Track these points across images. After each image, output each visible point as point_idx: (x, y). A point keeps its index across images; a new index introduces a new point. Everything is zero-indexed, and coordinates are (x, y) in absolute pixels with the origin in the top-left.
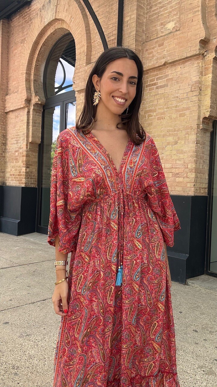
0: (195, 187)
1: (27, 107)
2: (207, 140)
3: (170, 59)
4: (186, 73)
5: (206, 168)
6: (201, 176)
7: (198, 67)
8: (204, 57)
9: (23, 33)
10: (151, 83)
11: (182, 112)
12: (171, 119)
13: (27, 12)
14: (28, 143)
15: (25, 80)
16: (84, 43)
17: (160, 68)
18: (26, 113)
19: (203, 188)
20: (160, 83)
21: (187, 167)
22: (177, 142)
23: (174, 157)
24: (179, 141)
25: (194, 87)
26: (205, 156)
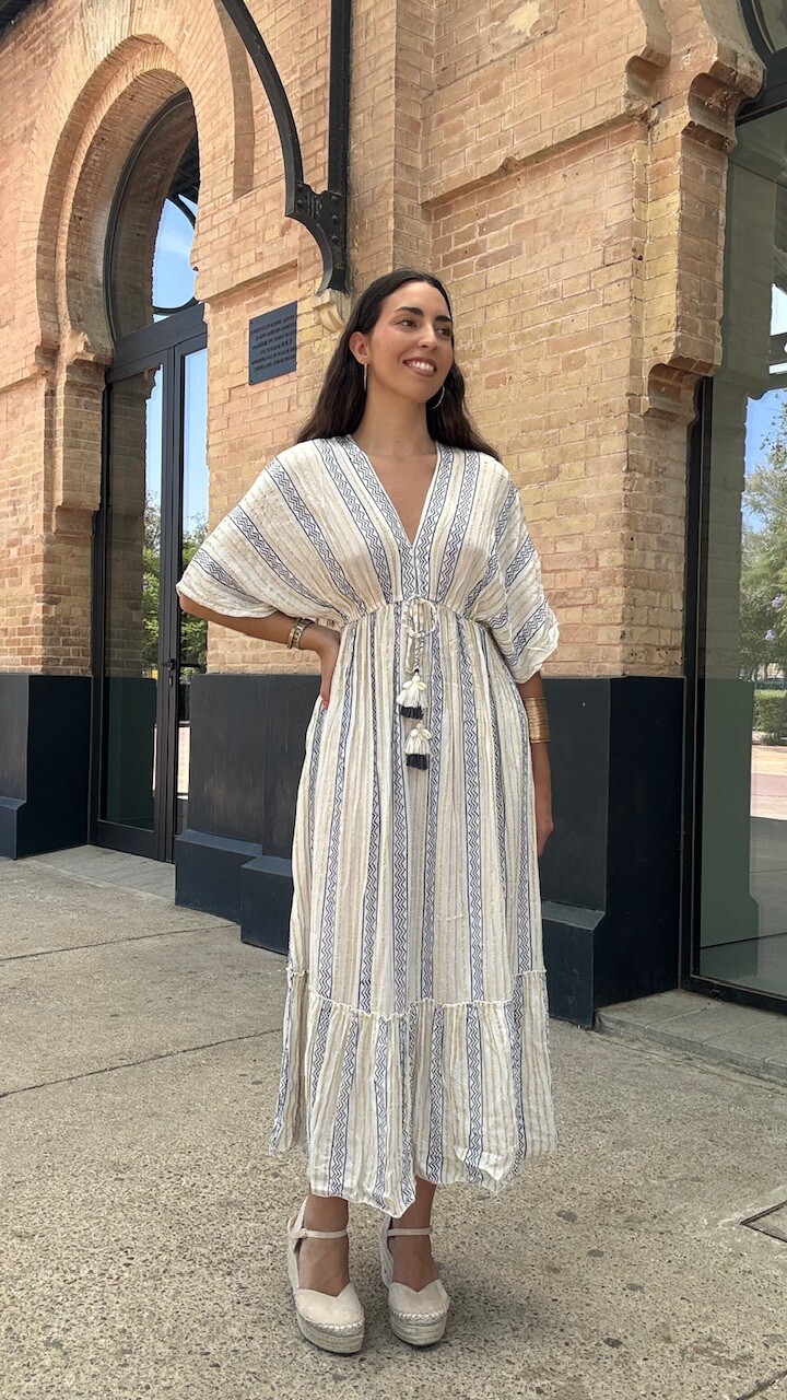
0: (625, 645)
1: (46, 374)
2: (674, 457)
3: (522, 148)
4: (583, 197)
5: (671, 567)
6: (654, 598)
7: (627, 169)
8: (649, 127)
9: (29, 101)
10: (460, 246)
11: (573, 351)
12: (535, 379)
13: (38, 25)
14: (51, 511)
15: (34, 274)
16: (228, 115)
17: (491, 184)
18: (42, 397)
19: (664, 647)
20: (494, 242)
21: (597, 566)
22: (559, 472)
23: (549, 531)
24: (564, 467)
25: (611, 250)
26: (668, 521)
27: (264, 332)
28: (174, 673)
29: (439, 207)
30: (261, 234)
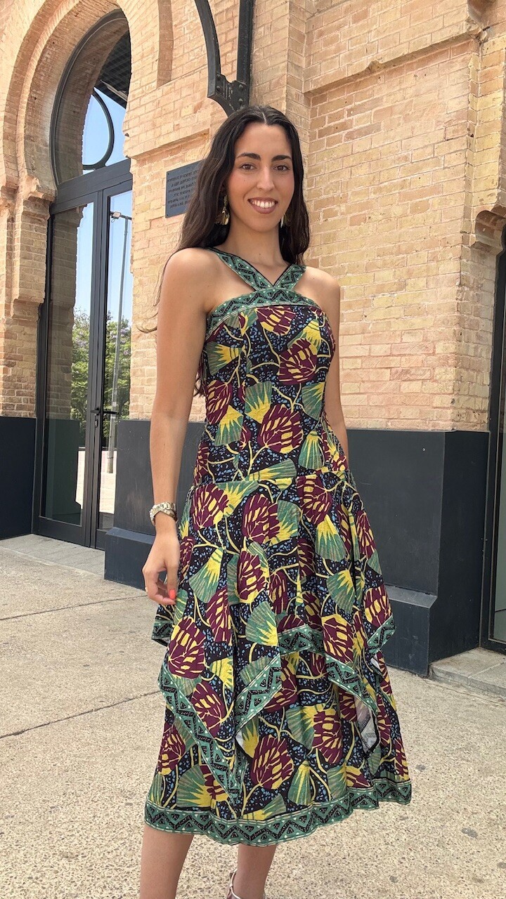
0: (454, 408)
1: (9, 205)
2: (488, 277)
3: (385, 56)
4: (429, 91)
5: (484, 354)
6: (473, 376)
7: (465, 73)
8: (480, 44)
10: (332, 124)
11: (420, 200)
12: (389, 219)
14: (10, 302)
15: (1, 135)
16: (154, 27)
17: (358, 80)
18: (5, 222)
19: (477, 410)
20: (359, 121)
21: (434, 352)
22: (406, 285)
23: (398, 326)
24: (410, 282)
25: (452, 128)
26: (483, 322)
27: (180, 181)
28: (99, 418)
29: (317, 96)
30: (178, 111)
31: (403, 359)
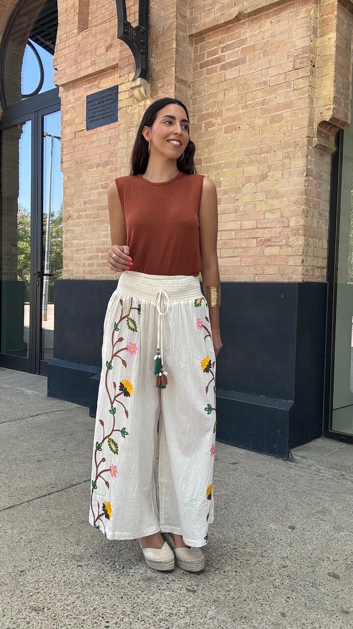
0: (304, 266)
2: (326, 170)
3: (248, 6)
4: (282, 33)
5: (324, 225)
6: (316, 242)
7: (308, 19)
10: (210, 58)
11: (276, 113)
12: (253, 128)
17: (228, 26)
19: (319, 267)
20: (229, 56)
21: (289, 225)
22: (267, 176)
23: (261, 207)
24: (270, 174)
25: (298, 61)
26: (323, 203)
27: (97, 102)
28: (39, 279)
29: (199, 37)
30: (94, 51)
31: (266, 231)
